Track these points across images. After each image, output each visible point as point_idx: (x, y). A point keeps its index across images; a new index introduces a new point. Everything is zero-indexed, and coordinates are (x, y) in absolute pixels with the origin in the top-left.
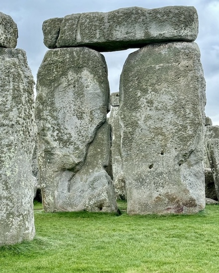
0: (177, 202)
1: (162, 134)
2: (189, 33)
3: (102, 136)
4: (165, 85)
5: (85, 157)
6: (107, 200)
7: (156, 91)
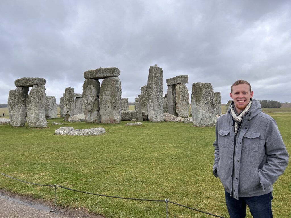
0: (112, 120)
1: (108, 102)
2: (114, 75)
3: (97, 102)
4: (109, 89)
5: (93, 108)
6: (97, 119)
7: (107, 90)
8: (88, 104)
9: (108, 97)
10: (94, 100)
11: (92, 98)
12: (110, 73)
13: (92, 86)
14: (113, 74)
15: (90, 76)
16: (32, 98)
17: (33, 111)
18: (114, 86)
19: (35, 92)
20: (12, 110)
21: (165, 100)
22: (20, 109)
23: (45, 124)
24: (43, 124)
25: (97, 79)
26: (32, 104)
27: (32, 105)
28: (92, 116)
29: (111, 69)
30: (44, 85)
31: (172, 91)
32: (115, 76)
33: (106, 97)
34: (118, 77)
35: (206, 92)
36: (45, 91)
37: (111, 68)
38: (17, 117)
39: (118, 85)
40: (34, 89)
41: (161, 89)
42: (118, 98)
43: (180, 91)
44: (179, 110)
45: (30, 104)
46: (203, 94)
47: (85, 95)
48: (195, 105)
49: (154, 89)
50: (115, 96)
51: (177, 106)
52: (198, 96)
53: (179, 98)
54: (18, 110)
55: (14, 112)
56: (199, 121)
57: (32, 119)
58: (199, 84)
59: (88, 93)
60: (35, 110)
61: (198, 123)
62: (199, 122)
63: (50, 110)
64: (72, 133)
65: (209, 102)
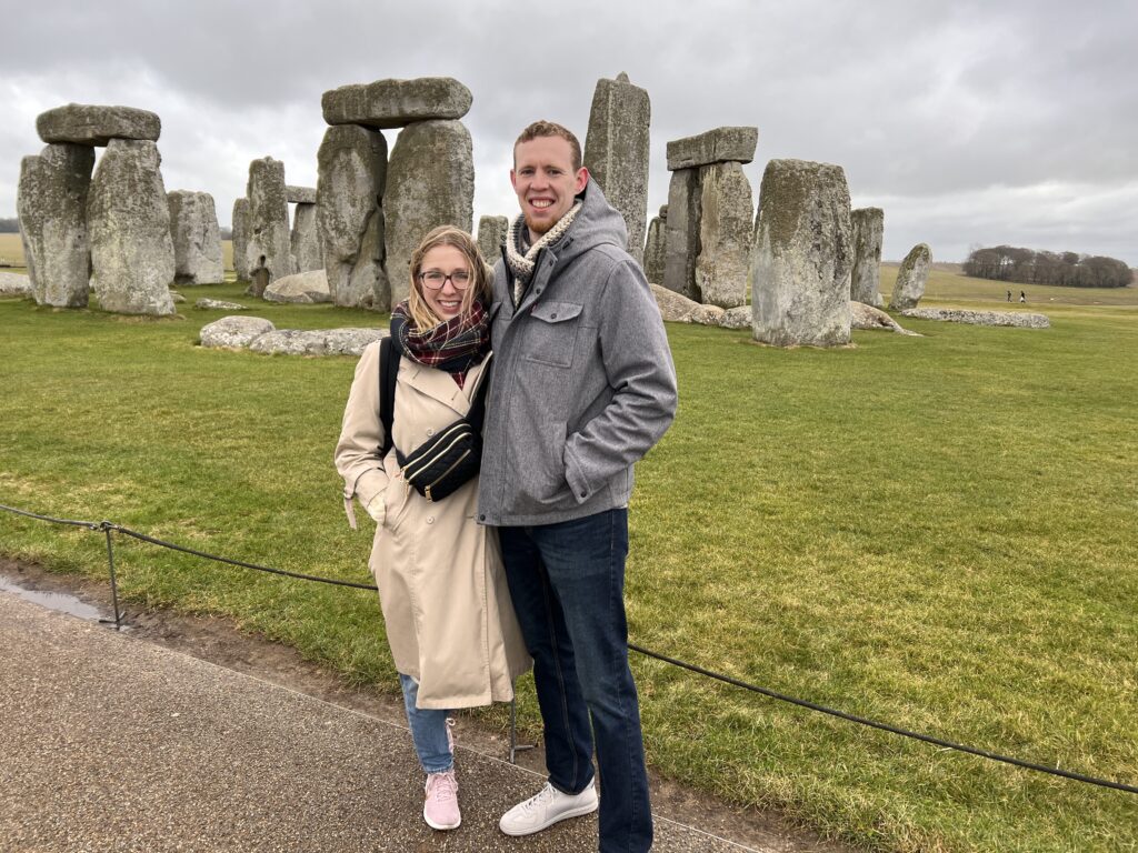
1: (419, 227)
2: (445, 110)
3: (373, 227)
4: (421, 170)
5: (360, 250)
6: (375, 297)
7: (414, 177)
8: (341, 232)
9: (417, 206)
10: (362, 218)
11: (353, 206)
12: (428, 101)
13: (354, 155)
14: (442, 108)
15: (345, 114)
16: (109, 195)
17: (115, 247)
18: (443, 158)
19: (117, 167)
20: (32, 241)
21: (658, 230)
22: (64, 236)
23: (166, 303)
24: (159, 304)
25: (374, 126)
26: (107, 217)
27: (110, 224)
28: (356, 280)
29: (431, 87)
30: (156, 139)
31: (686, 195)
32: (449, 115)
33: (409, 203)
34: (460, 120)
35: (820, 204)
36: (158, 165)
37: (432, 79)
38: (56, 270)
39: (461, 157)
40: (113, 157)
41: (638, 180)
42: (458, 210)
43: (720, 195)
44: (707, 277)
45: (101, 217)
46: (804, 209)
47: (327, 193)
48: (769, 252)
49: (608, 179)
50: (446, 200)
51: (704, 258)
52: (784, 215)
53: (713, 224)
54: (55, 239)
55: (42, 250)
56: (779, 320)
57: (113, 279)
58: (794, 168)
59: (341, 186)
60: (121, 243)
61: (773, 331)
62: (778, 324)
63: (196, 248)
64: (263, 342)
65: (826, 244)
